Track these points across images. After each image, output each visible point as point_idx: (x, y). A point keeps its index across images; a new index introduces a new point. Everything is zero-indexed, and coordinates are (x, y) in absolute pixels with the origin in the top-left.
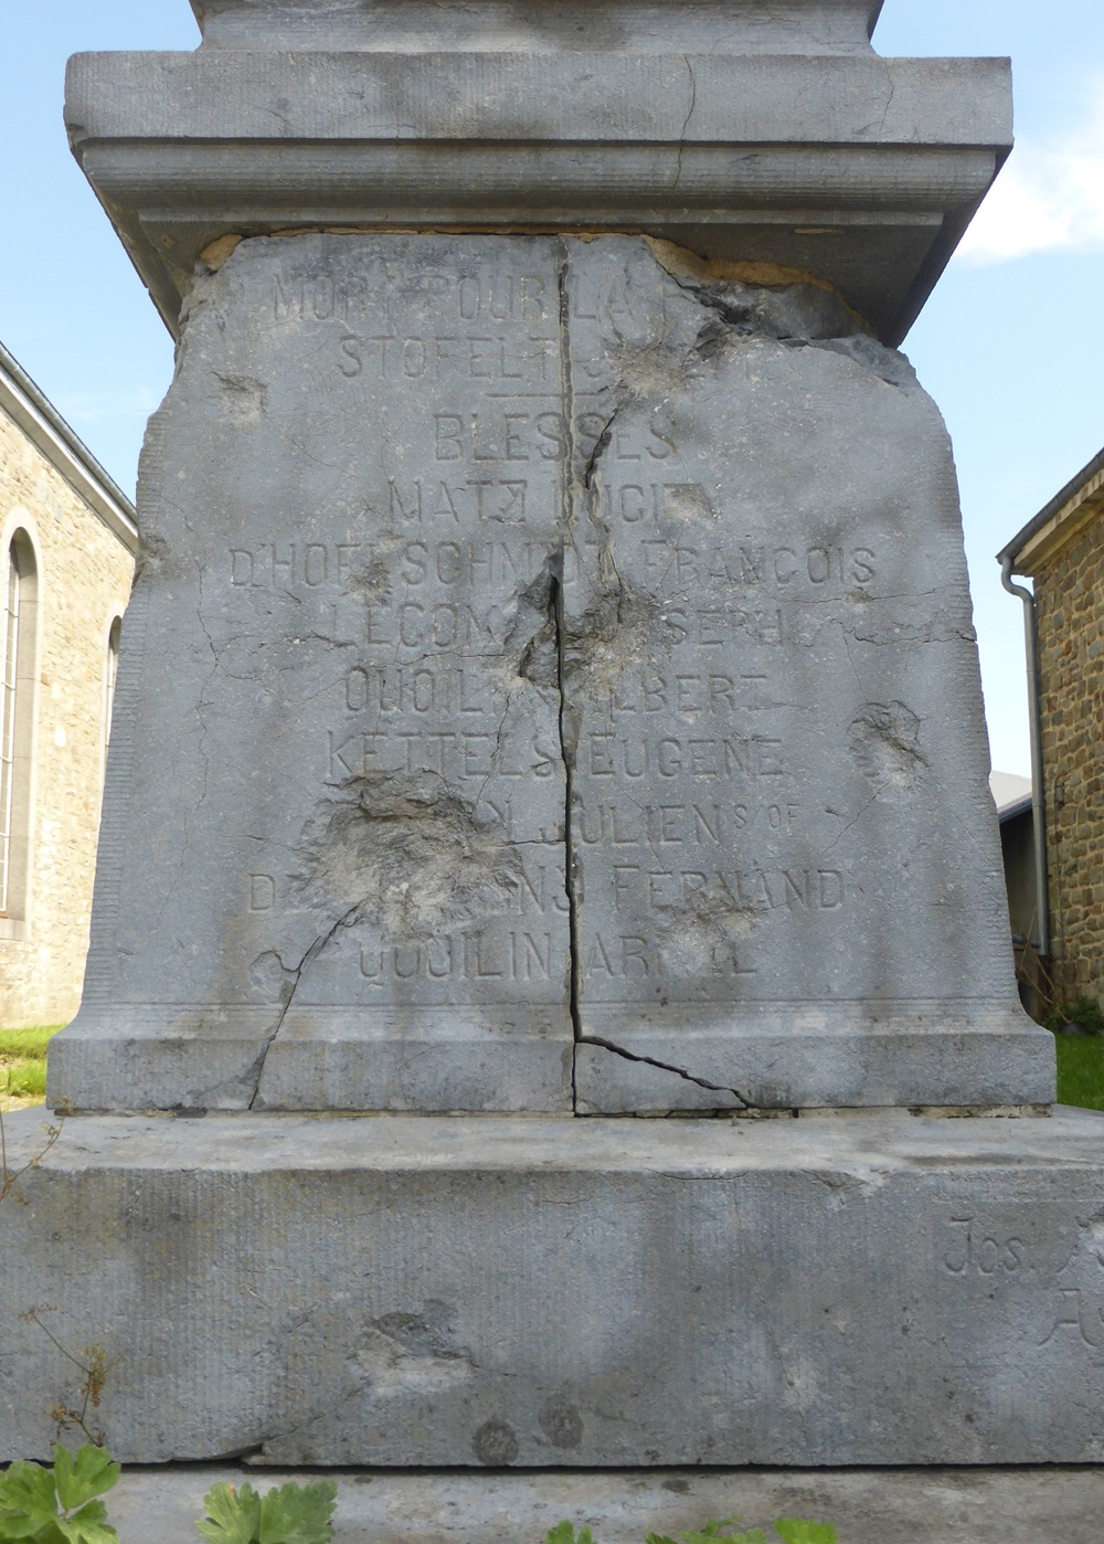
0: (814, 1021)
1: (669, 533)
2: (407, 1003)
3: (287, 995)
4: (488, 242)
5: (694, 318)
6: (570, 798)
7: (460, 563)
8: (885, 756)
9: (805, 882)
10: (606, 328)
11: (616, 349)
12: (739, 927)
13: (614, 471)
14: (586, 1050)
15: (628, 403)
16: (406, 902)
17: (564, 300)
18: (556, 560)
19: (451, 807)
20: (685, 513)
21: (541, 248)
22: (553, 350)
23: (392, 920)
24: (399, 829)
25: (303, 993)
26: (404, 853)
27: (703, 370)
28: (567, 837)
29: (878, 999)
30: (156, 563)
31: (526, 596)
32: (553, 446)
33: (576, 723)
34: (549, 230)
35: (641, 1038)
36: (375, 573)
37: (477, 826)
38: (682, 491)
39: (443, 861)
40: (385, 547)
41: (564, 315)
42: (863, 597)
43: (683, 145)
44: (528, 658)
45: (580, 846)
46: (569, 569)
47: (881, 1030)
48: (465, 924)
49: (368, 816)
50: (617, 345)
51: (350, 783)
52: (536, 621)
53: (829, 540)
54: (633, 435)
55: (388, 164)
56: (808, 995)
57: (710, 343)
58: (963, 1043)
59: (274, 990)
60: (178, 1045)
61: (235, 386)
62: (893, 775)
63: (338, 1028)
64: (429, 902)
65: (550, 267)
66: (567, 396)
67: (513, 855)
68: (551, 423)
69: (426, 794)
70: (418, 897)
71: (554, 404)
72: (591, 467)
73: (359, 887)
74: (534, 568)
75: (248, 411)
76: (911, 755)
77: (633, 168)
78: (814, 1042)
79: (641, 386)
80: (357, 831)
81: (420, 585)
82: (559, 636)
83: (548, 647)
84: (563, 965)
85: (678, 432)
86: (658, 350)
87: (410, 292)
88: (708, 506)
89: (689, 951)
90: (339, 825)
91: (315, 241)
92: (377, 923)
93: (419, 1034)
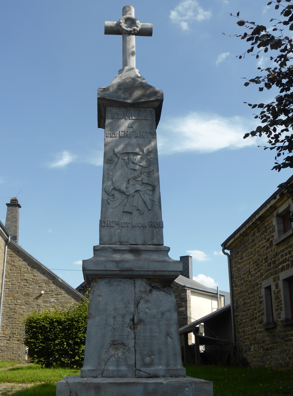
0: (161, 367)
1: (146, 313)
2: (118, 365)
3: (105, 365)
4: (126, 279)
5: (149, 288)
6: (135, 343)
7: (123, 316)
8: (169, 338)
9: (160, 352)
10: (139, 290)
11: (140, 292)
12: (153, 357)
13: (140, 306)
14: (137, 370)
15: (141, 298)
16: (118, 354)
17: (135, 286)
18: (134, 316)
19: (123, 344)
20: (148, 311)
21: (132, 280)
22: (133, 292)
23: (116, 356)
24: (117, 346)
25: (107, 364)
26: (117, 349)
27: (150, 294)
28: (135, 347)
29: (167, 365)
30: (91, 316)
31: (130, 320)
32: (133, 303)
33: (136, 334)
34: (133, 278)
35: (143, 369)
36: (114, 317)
37: (125, 346)
38: (147, 308)
39: (121, 350)
40: (115, 314)
41: (135, 288)
42: (167, 320)
43: (148, 271)
44: (131, 327)
45: (136, 348)
46: (135, 317)
47: (168, 368)
48: (124, 357)
49: (114, 344)
50: (140, 291)
51: (112, 341)
52: (131, 323)
53: (163, 314)
54: (142, 302)
55: (117, 272)
56: (160, 365)
57: (150, 291)
58: (176, 370)
59: (103, 364)
60: (94, 370)
61: (99, 296)
62: (170, 340)
63: (111, 368)
64: (120, 354)
65: (133, 282)
66: (135, 297)
67: (129, 349)
68: (133, 300)
69: (120, 342)
70: (119, 354)
71: (133, 298)
72: (138, 305)
73: (112, 352)
74: (131, 317)
75: (100, 299)
76: (171, 338)
77: (142, 273)
78: (161, 370)
79: (143, 296)
80: (112, 346)
81: (119, 319)
82: (134, 324)
83: (133, 326)
84: (134, 361)
85: (147, 301)
86: (145, 292)
87: (118, 285)
88: (150, 310)
89: (148, 360)
90: (111, 346)
91: (108, 279)
92: (114, 357)
93: (119, 369)
